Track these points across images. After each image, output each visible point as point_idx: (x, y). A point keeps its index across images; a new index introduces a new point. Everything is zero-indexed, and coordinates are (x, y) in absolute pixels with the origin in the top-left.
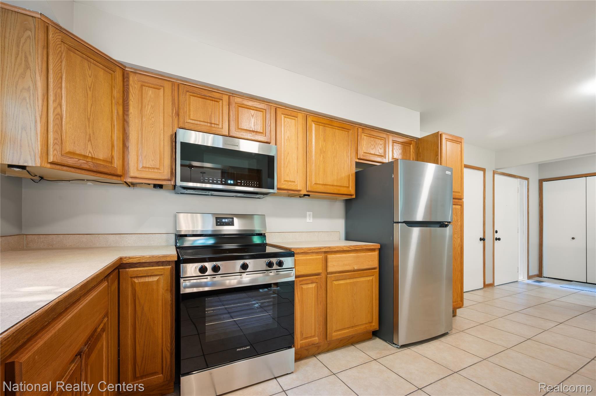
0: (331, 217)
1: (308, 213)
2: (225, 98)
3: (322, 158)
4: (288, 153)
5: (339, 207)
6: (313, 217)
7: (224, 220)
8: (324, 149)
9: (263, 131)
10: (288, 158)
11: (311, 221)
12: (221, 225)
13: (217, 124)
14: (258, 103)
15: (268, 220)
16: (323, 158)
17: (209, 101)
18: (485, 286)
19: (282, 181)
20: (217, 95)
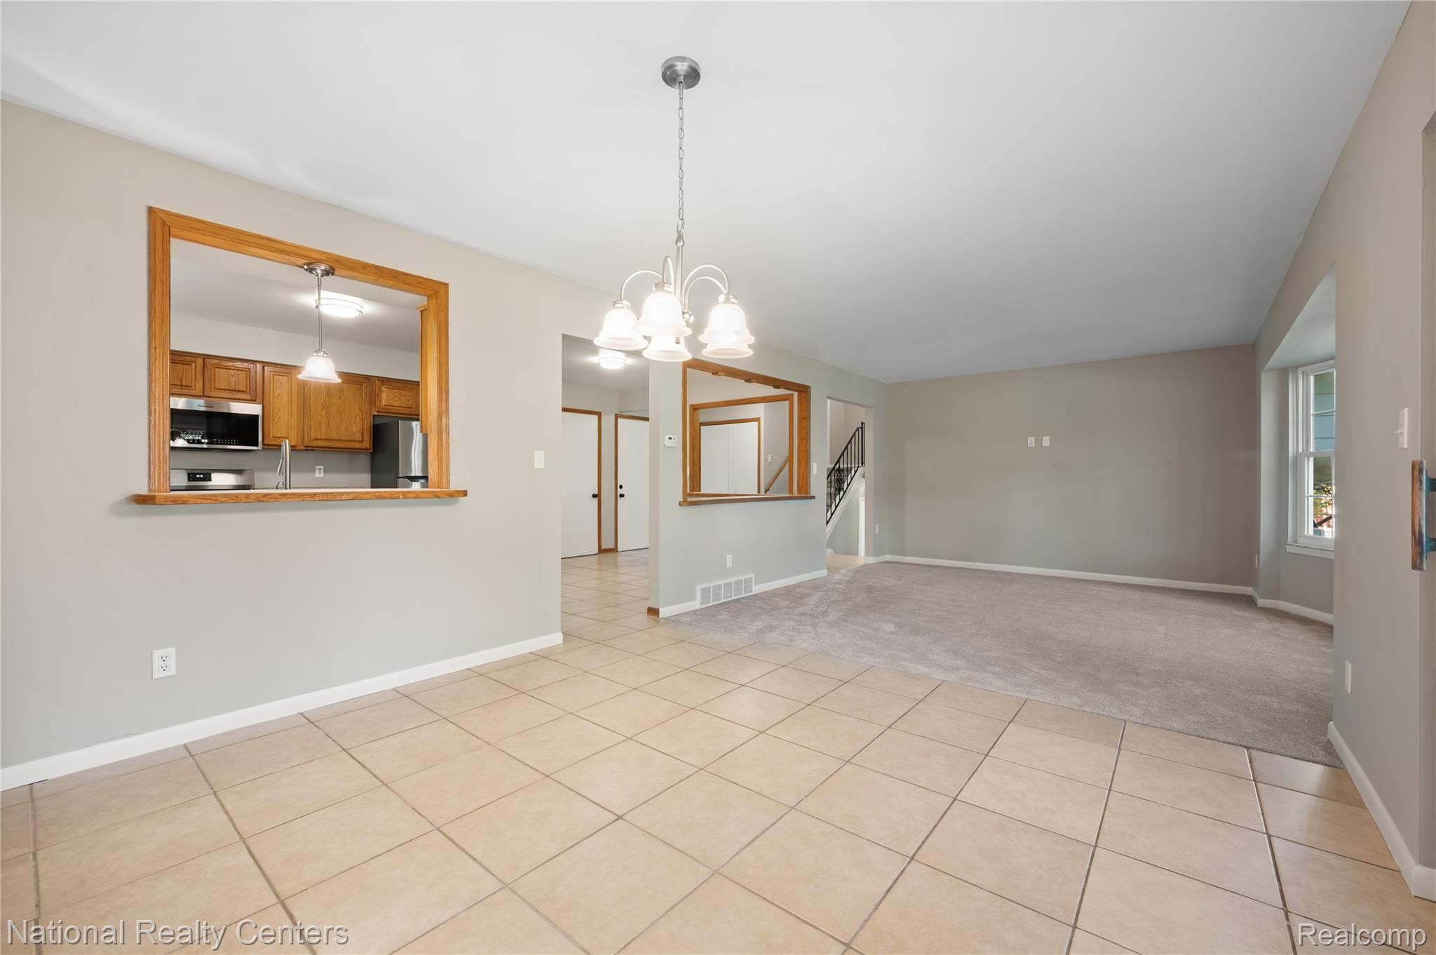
0: (352, 470)
1: (317, 467)
2: (200, 361)
3: (324, 413)
4: (279, 410)
5: (364, 460)
6: (325, 471)
7: (198, 476)
8: (327, 404)
9: (246, 389)
10: (279, 414)
11: (322, 475)
12: (194, 480)
13: (189, 386)
14: (240, 363)
15: (257, 475)
16: (327, 412)
17: (179, 365)
18: (601, 551)
19: (271, 436)
20: (188, 359)
